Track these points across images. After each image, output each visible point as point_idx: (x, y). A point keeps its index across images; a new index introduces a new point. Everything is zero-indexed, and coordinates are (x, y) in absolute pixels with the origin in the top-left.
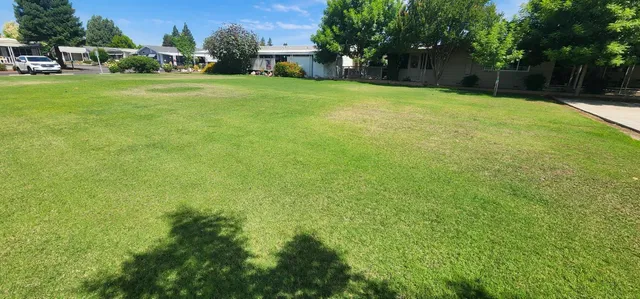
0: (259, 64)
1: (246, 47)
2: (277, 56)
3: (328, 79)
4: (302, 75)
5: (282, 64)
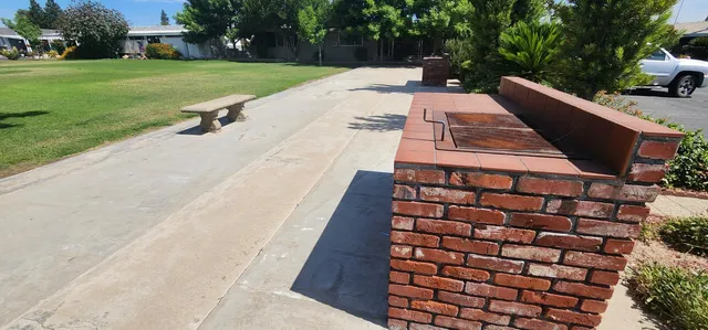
0: (130, 47)
1: (108, 28)
2: (148, 37)
3: (203, 59)
4: (177, 56)
5: (154, 45)
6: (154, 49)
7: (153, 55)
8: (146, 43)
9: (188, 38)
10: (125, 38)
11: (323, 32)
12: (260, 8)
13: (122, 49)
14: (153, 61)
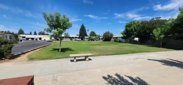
2: (116, 37)
3: (125, 42)
4: (120, 42)
5: (116, 39)
6: (116, 40)
7: (115, 41)
8: (115, 39)
9: (122, 38)
10: (112, 38)
11: (162, 36)
12: (141, 30)
13: (111, 40)
14: (115, 42)
